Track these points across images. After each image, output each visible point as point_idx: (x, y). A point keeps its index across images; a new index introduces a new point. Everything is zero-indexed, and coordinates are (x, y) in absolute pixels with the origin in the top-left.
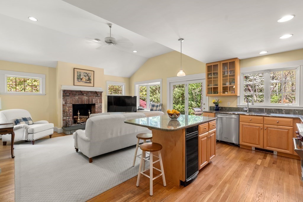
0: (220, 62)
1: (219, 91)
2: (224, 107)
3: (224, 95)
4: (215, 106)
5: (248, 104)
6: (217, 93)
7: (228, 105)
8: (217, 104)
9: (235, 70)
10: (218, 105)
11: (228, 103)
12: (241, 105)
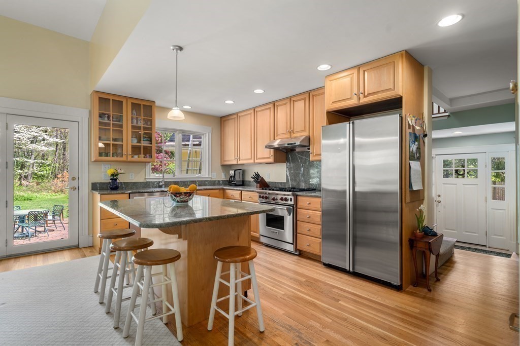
0: (127, 98)
1: (125, 152)
2: (124, 183)
3: (133, 159)
4: (111, 181)
5: (163, 176)
6: (122, 156)
7: (130, 178)
8: (114, 177)
9: (153, 121)
10: (116, 180)
11: (130, 174)
12: (151, 177)
